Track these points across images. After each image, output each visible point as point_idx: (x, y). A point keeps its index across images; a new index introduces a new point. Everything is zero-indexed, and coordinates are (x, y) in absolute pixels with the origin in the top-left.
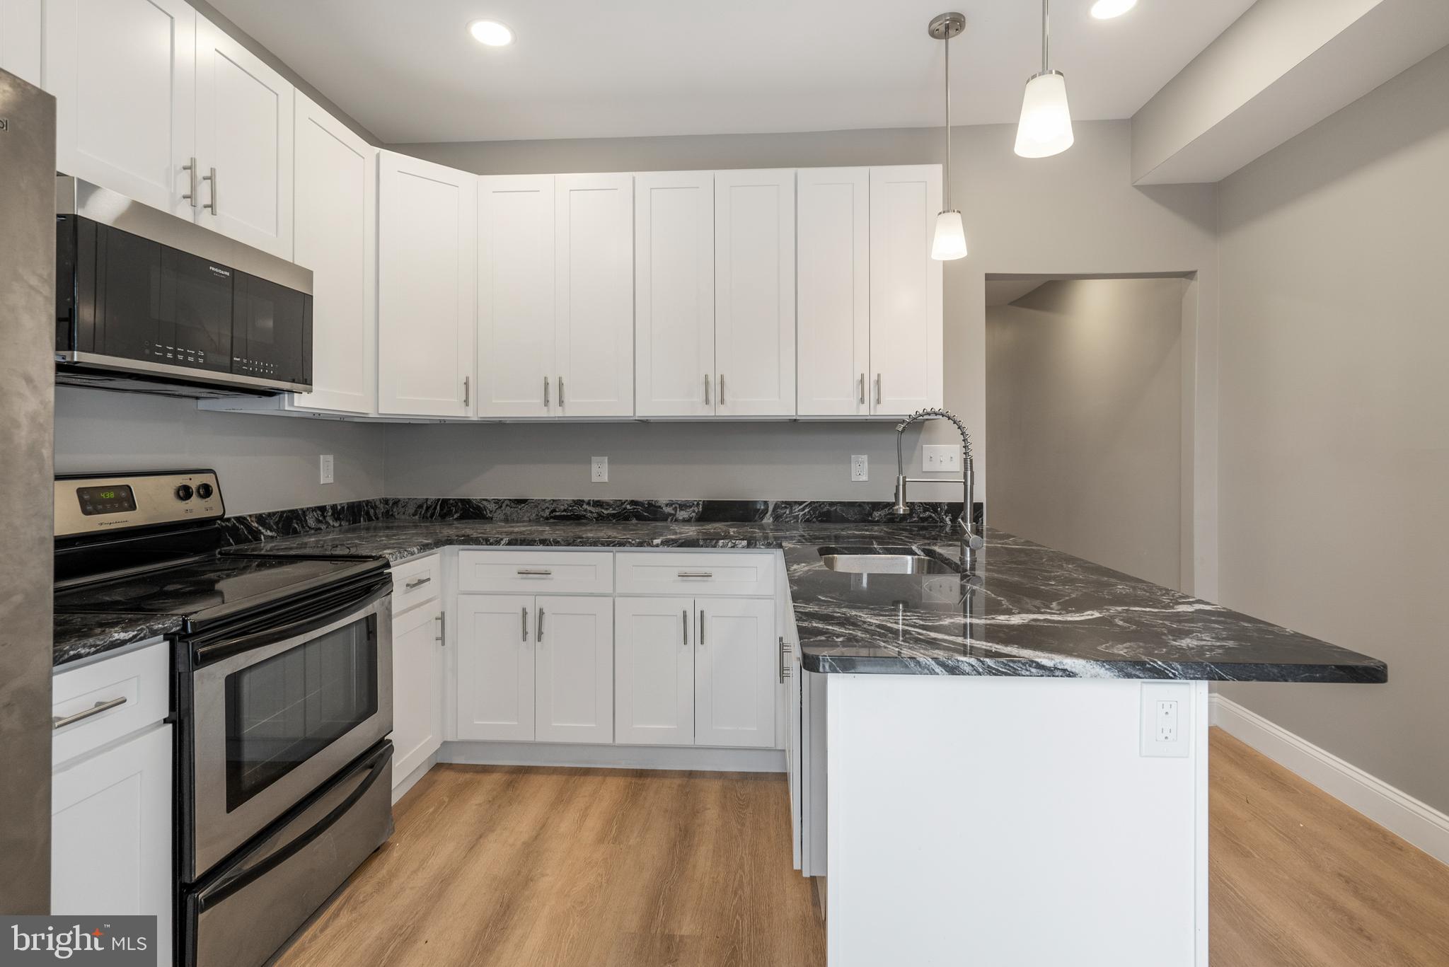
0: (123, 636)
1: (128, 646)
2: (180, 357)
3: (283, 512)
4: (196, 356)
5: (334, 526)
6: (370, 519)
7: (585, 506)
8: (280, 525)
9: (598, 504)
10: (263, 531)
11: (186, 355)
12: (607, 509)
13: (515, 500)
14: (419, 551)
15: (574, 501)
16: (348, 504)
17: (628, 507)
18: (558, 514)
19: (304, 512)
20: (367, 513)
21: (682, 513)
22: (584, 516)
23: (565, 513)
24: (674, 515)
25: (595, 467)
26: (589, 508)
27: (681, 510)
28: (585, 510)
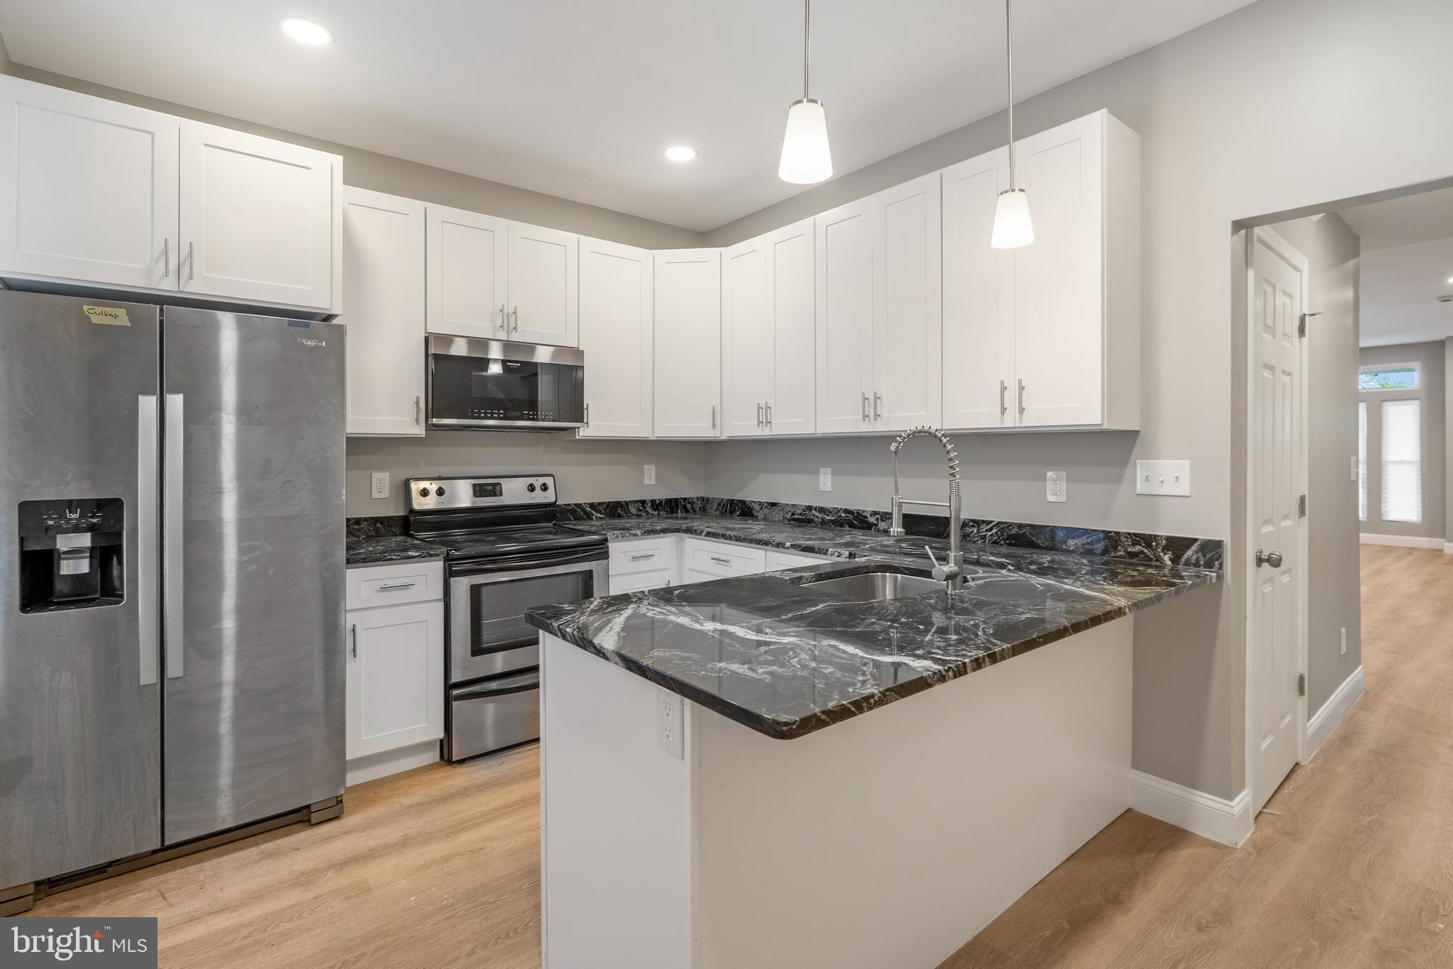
0: (413, 554)
1: (416, 559)
2: (489, 415)
3: (610, 503)
4: (499, 414)
5: (652, 514)
6: (687, 511)
7: (813, 512)
8: (608, 511)
9: (822, 510)
10: (595, 514)
11: (492, 413)
12: (828, 515)
13: (771, 503)
14: (644, 534)
15: (806, 506)
16: (666, 499)
17: (843, 515)
18: (796, 517)
19: (627, 503)
20: (685, 507)
21: (883, 523)
22: (812, 520)
23: (800, 517)
24: (876, 525)
25: (821, 477)
26: (816, 514)
27: (882, 520)
28: (814, 515)
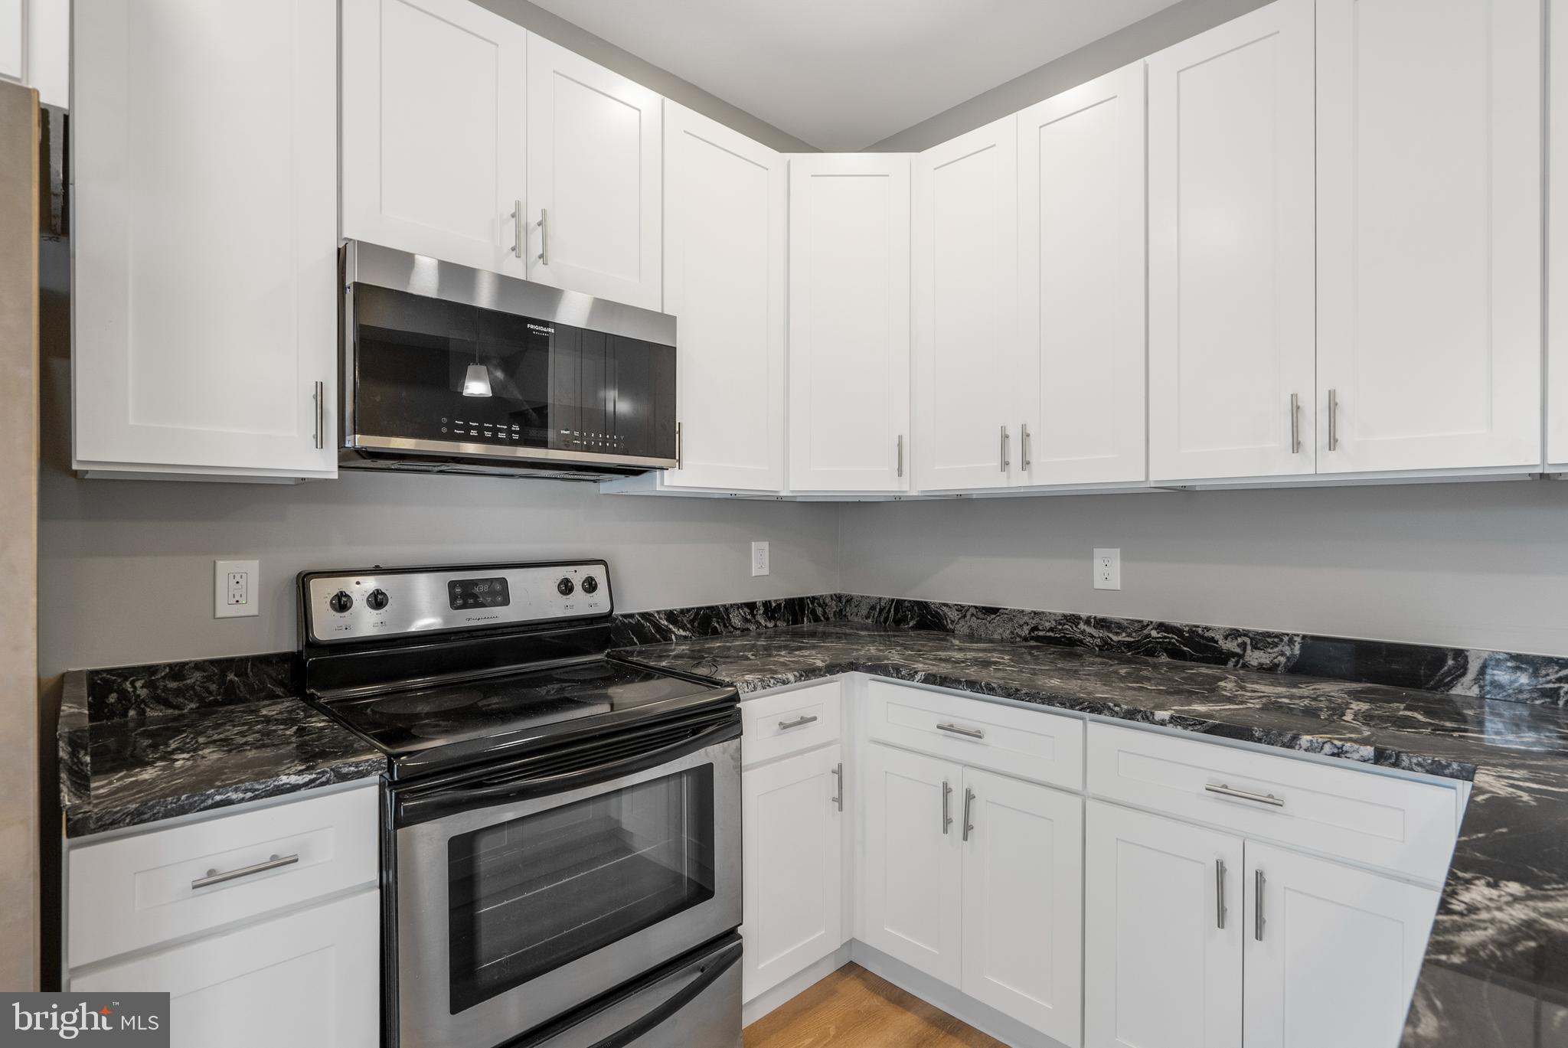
0: (294, 779)
1: (303, 792)
2: (488, 434)
3: (699, 609)
4: (510, 432)
5: (766, 627)
6: (817, 619)
7: (1082, 626)
8: (696, 624)
9: (1102, 623)
10: (675, 630)
11: (496, 431)
12: (1117, 634)
13: (984, 608)
14: (798, 679)
15: (1065, 616)
16: (786, 600)
17: (1154, 633)
18: (1041, 633)
19: (727, 609)
20: (813, 612)
21: (1257, 654)
22: (1081, 641)
23: (1051, 634)
24: (1241, 656)
25: (1098, 565)
26: (1088, 630)
27: (1255, 647)
28: (1083, 632)
